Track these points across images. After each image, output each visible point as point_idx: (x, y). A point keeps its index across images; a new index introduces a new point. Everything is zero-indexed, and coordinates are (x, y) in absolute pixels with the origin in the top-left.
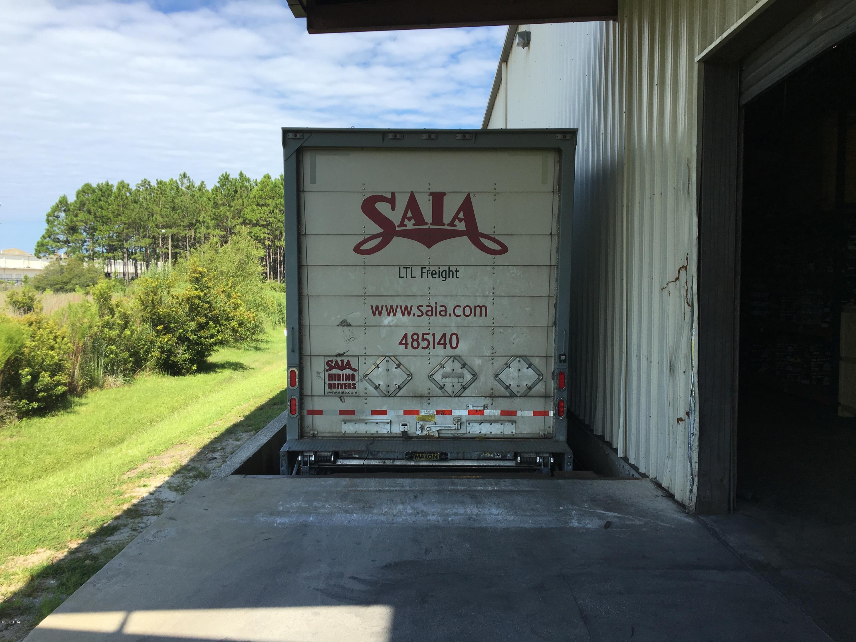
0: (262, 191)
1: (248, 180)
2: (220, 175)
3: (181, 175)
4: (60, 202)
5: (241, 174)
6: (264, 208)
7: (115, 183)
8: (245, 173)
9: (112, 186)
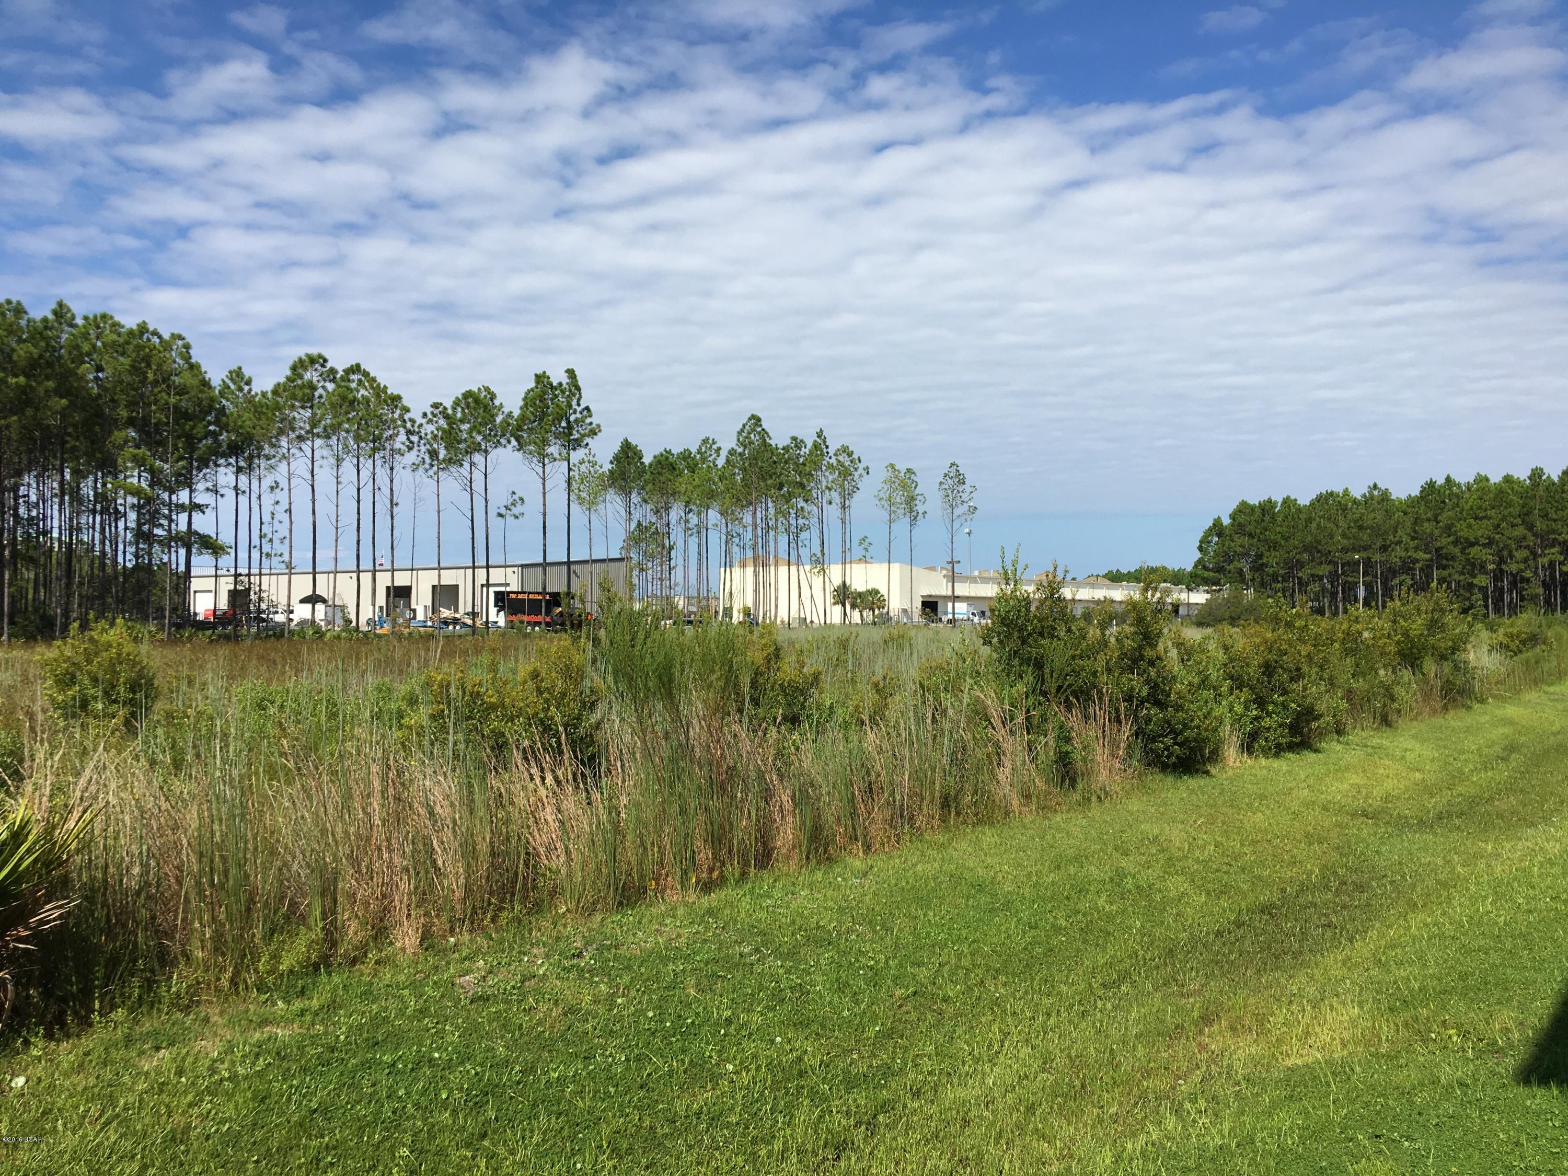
0: (1481, 499)
1: (1459, 485)
2: (1423, 483)
3: (1369, 487)
4: (1214, 524)
5: (1448, 479)
6: (1485, 521)
7: (1278, 498)
8: (1452, 477)
9: (1276, 503)
